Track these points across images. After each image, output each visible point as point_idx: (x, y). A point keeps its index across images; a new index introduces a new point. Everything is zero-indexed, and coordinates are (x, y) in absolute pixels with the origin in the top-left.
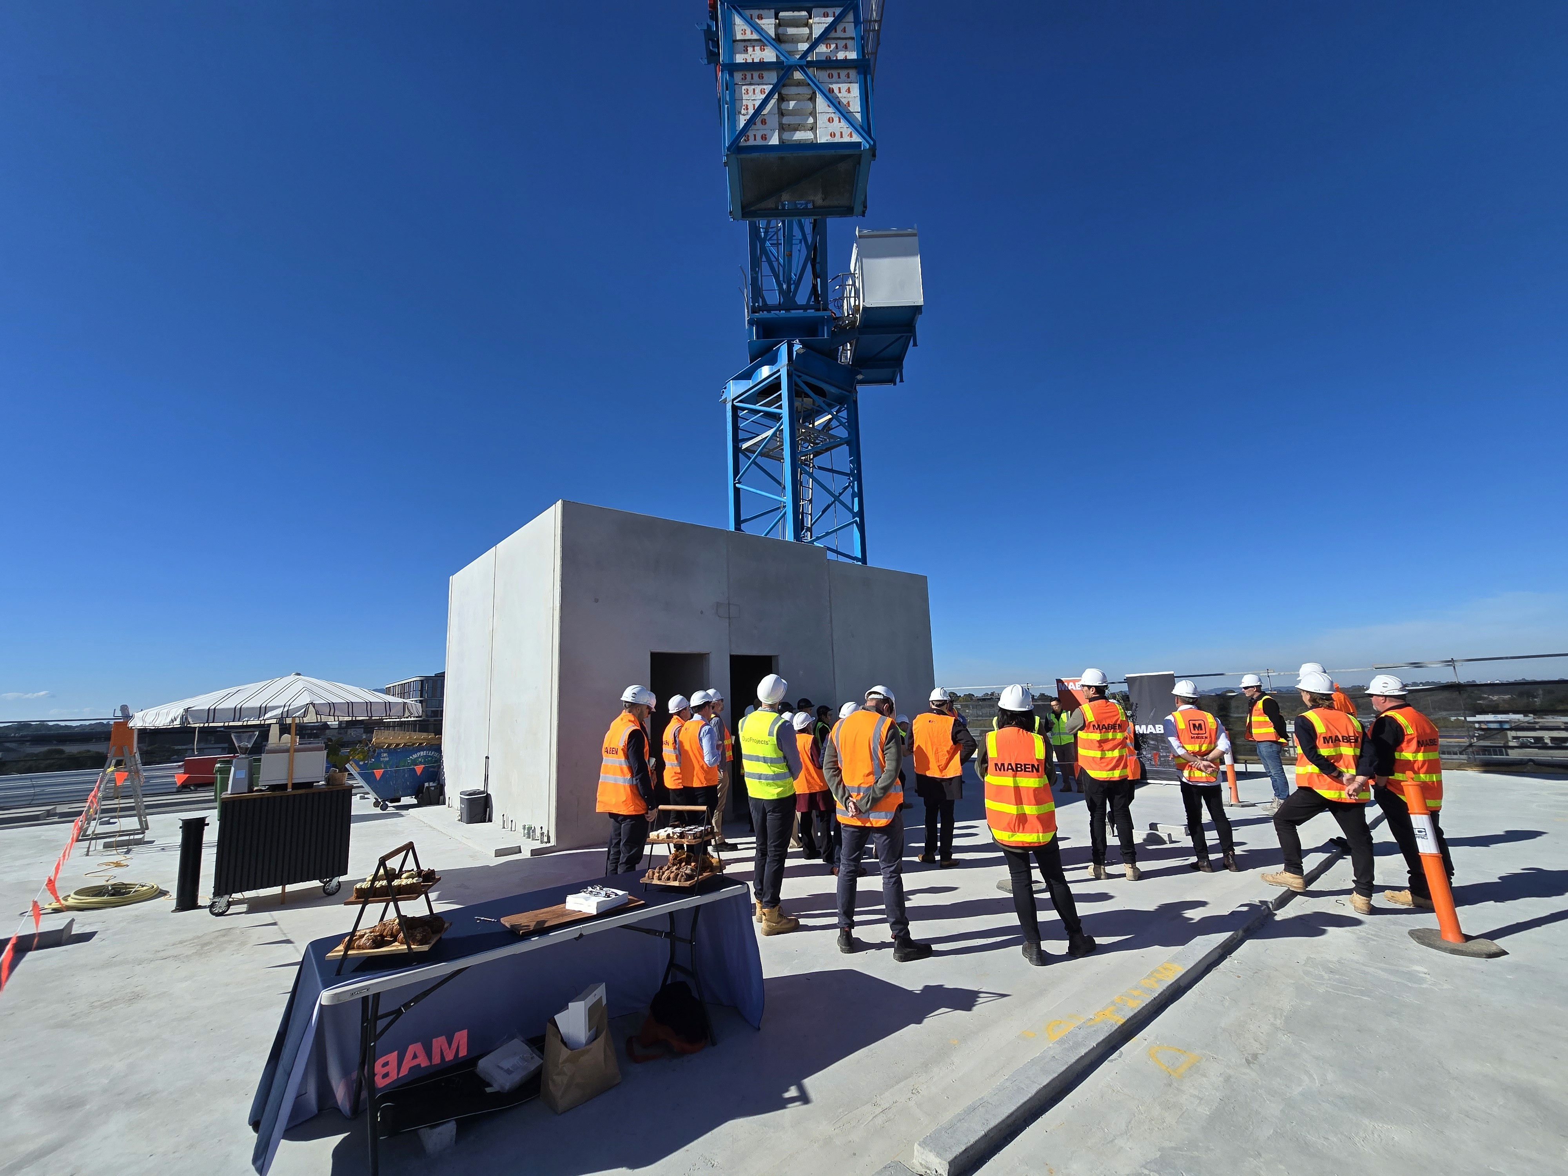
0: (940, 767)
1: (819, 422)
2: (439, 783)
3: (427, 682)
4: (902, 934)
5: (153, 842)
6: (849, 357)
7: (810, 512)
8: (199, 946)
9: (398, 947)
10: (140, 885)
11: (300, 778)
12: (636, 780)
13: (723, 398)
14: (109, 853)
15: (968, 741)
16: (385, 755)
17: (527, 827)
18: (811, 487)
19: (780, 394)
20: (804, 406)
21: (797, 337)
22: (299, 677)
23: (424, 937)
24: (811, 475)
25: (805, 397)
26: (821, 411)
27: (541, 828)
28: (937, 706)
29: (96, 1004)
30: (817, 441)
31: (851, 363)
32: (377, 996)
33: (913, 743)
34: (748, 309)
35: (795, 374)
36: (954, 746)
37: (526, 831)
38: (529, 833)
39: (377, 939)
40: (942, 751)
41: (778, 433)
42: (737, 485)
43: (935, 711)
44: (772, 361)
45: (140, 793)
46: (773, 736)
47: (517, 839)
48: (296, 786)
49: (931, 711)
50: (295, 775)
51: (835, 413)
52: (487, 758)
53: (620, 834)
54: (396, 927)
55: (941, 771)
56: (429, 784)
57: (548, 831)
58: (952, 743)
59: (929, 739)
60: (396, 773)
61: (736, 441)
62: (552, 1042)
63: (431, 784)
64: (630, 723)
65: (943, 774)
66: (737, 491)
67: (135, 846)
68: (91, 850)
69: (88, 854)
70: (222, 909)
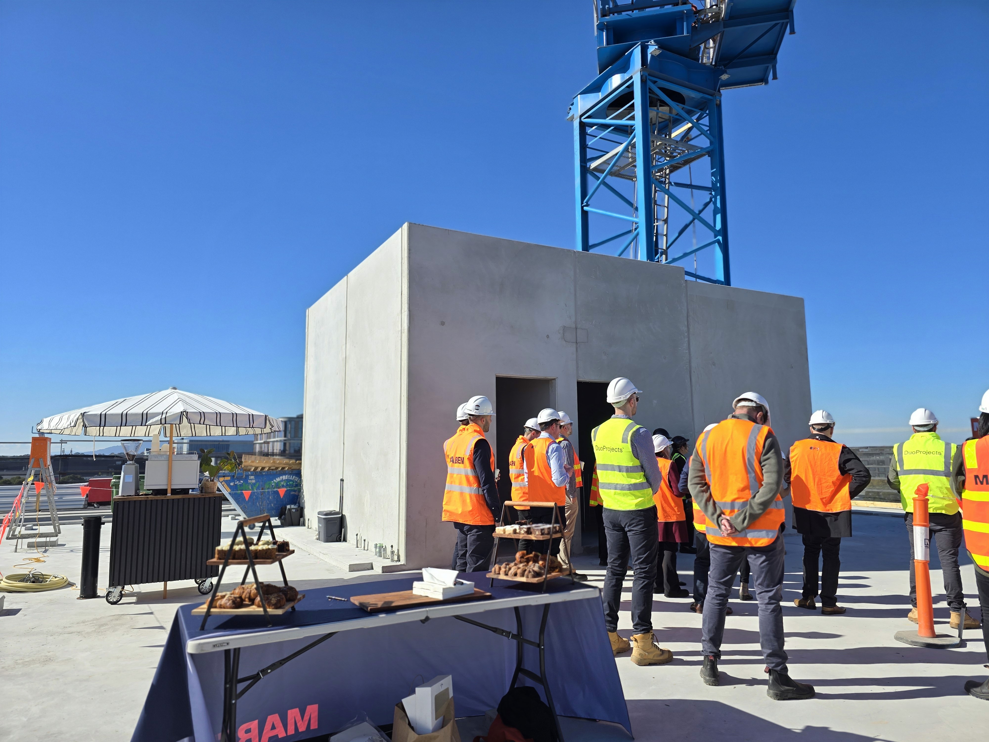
0: (824, 500)
1: (677, 133)
2: (299, 506)
3: (290, 423)
4: (779, 668)
5: (64, 545)
6: (711, 57)
7: (665, 233)
8: (97, 626)
9: (255, 609)
10: (54, 576)
11: (178, 484)
12: (483, 491)
13: (570, 115)
14: (32, 551)
15: (861, 471)
16: (252, 477)
17: (378, 545)
18: (666, 205)
19: (633, 104)
20: (660, 115)
21: (652, 38)
22: (175, 390)
23: (279, 601)
24: (667, 192)
25: (661, 106)
26: (681, 120)
27: (392, 546)
28: (819, 430)
29: (19, 661)
30: (675, 154)
31: (714, 63)
32: (237, 651)
33: (789, 473)
34: (597, 14)
35: (650, 80)
36: (841, 477)
37: (378, 550)
38: (380, 552)
39: (236, 600)
40: (826, 482)
41: (630, 147)
42: (585, 208)
43: (818, 437)
44: (624, 69)
45: (55, 508)
46: (627, 443)
47: (369, 556)
48: (174, 491)
49: (813, 436)
50: (173, 482)
51: (695, 121)
52: (342, 480)
53: (466, 546)
54: (254, 591)
55: (825, 505)
56: (291, 506)
57: (398, 550)
58: (838, 473)
59: (809, 468)
60: (261, 494)
61: (584, 160)
62: (400, 727)
63: (293, 506)
64: (476, 434)
65: (828, 508)
66: (585, 214)
67: (51, 547)
68: (18, 548)
69: (16, 551)
70: (115, 598)
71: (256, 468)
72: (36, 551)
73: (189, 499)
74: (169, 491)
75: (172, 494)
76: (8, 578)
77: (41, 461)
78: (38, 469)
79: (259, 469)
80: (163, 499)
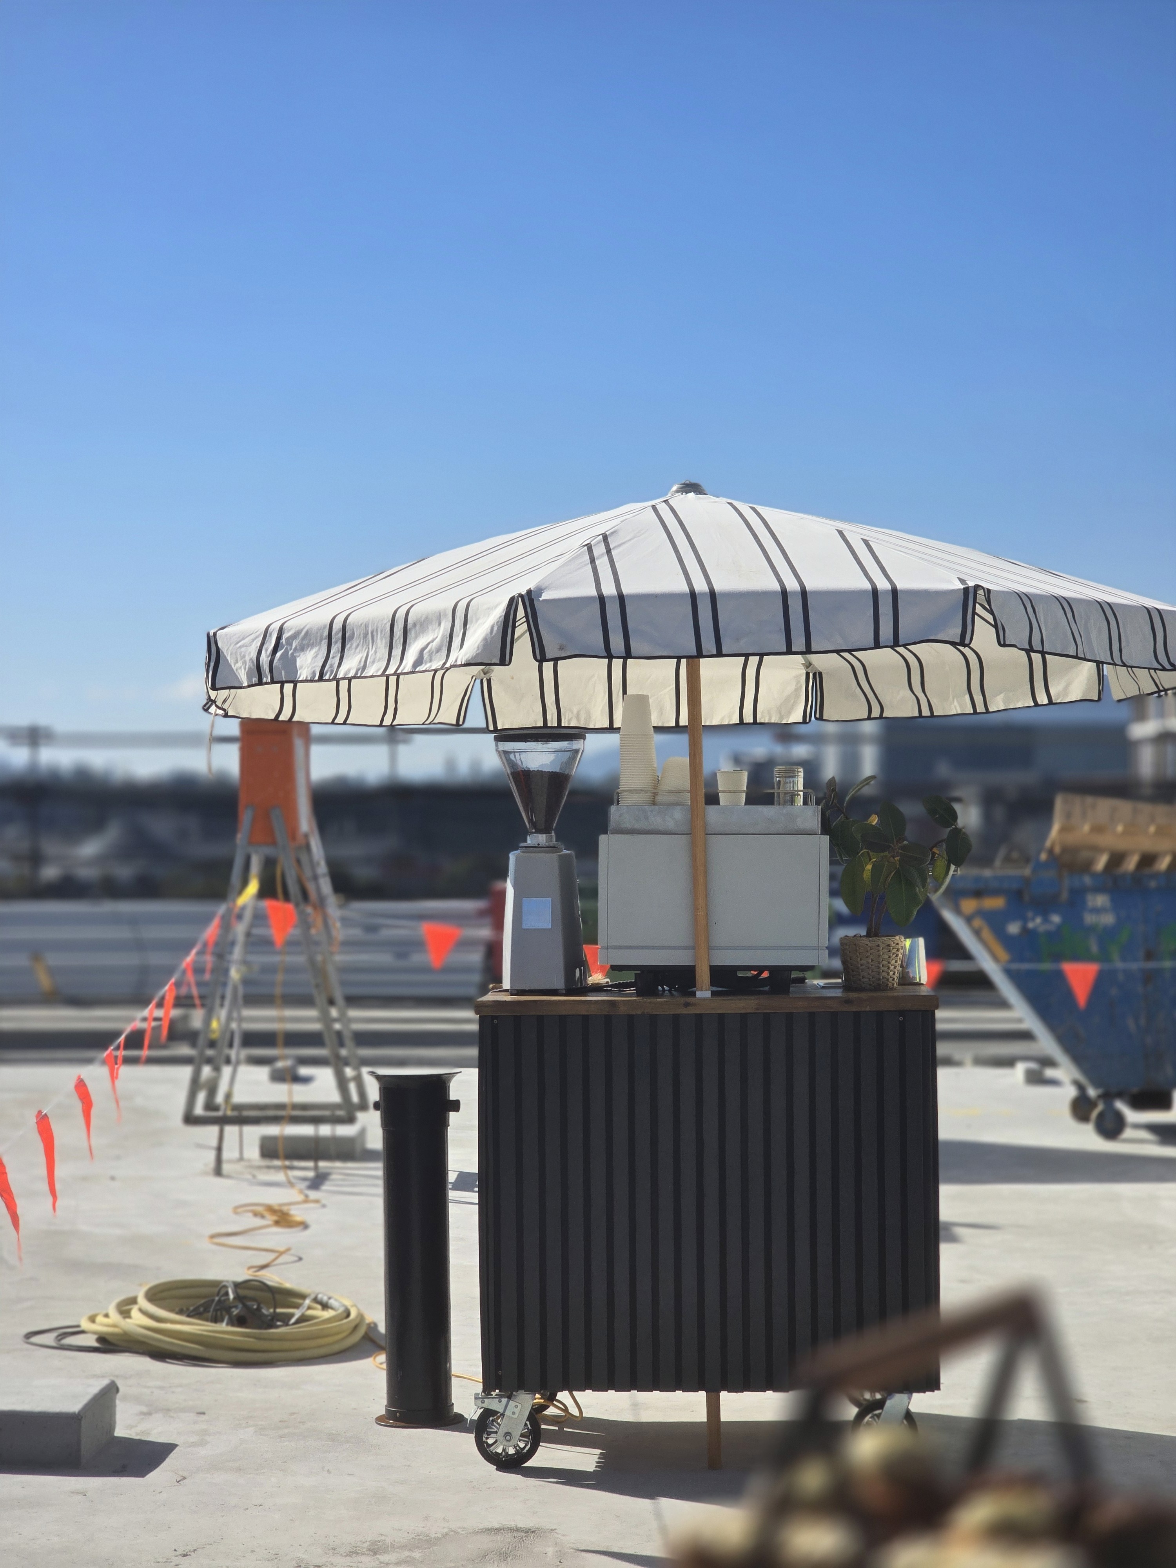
10: (316, 1300)
16: (1101, 900)
48: (723, 979)
50: (720, 936)
60: (1148, 983)
68: (226, 1155)
69: (218, 1171)
70: (512, 1443)
71: (1117, 859)
72: (280, 1177)
73: (790, 1017)
74: (703, 976)
75: (716, 991)
76: (157, 1295)
78: (268, 851)
79: (1131, 864)
80: (679, 1013)
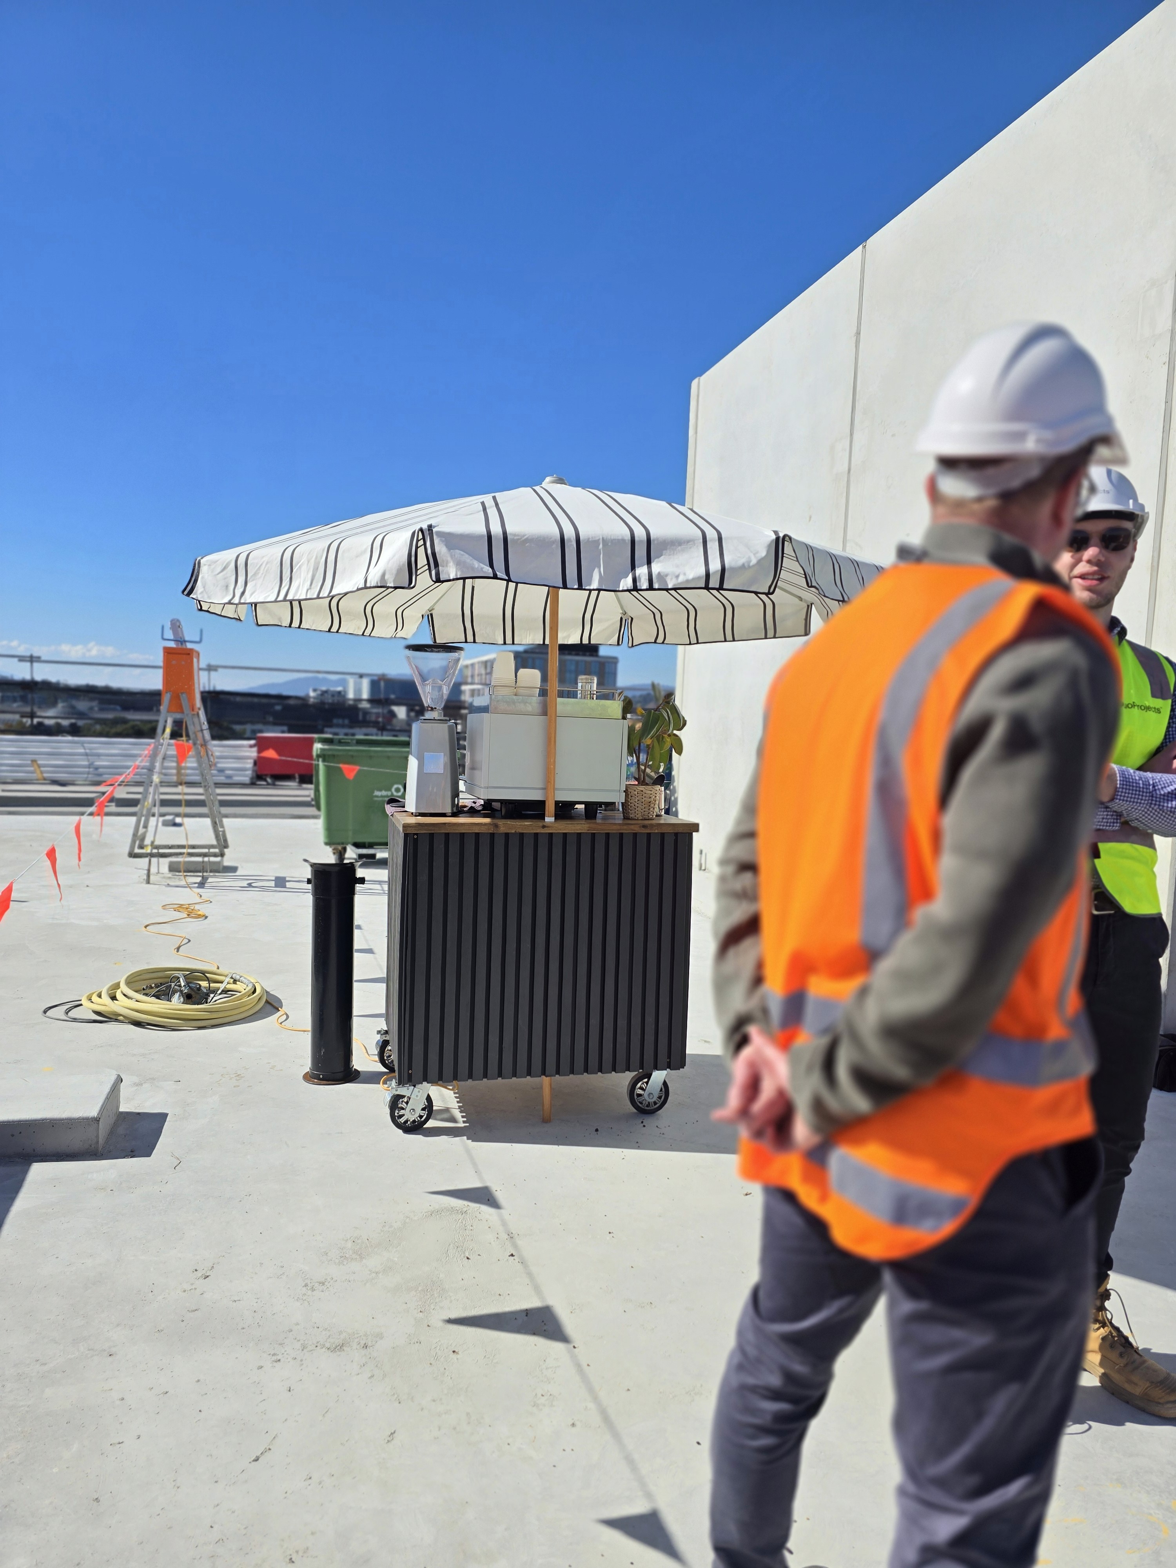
5: (235, 869)
10: (231, 977)
14: (177, 884)
48: (564, 810)
50: (562, 780)
67: (211, 874)
68: (151, 873)
69: (148, 882)
70: (415, 1115)
72: (184, 883)
74: (550, 808)
75: (557, 817)
76: (133, 981)
77: (184, 698)
78: (178, 716)
80: (538, 831)
